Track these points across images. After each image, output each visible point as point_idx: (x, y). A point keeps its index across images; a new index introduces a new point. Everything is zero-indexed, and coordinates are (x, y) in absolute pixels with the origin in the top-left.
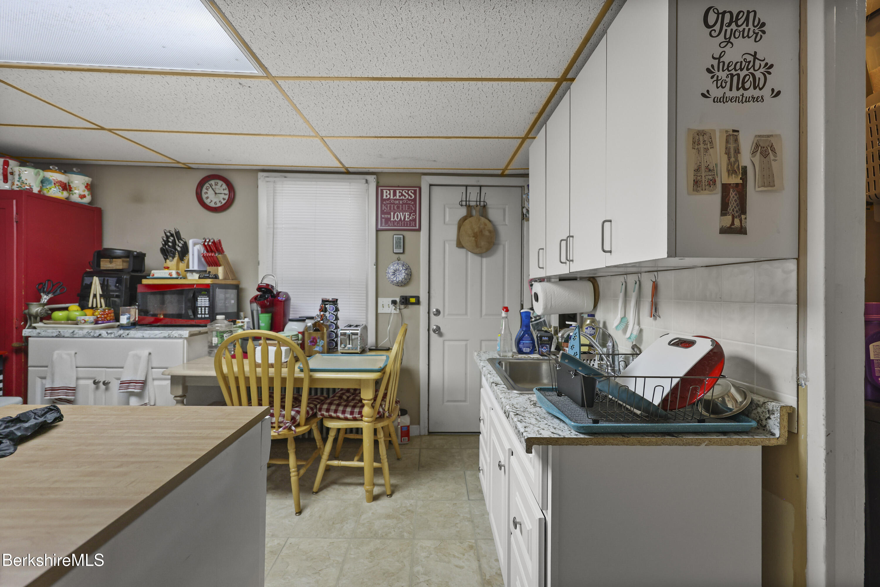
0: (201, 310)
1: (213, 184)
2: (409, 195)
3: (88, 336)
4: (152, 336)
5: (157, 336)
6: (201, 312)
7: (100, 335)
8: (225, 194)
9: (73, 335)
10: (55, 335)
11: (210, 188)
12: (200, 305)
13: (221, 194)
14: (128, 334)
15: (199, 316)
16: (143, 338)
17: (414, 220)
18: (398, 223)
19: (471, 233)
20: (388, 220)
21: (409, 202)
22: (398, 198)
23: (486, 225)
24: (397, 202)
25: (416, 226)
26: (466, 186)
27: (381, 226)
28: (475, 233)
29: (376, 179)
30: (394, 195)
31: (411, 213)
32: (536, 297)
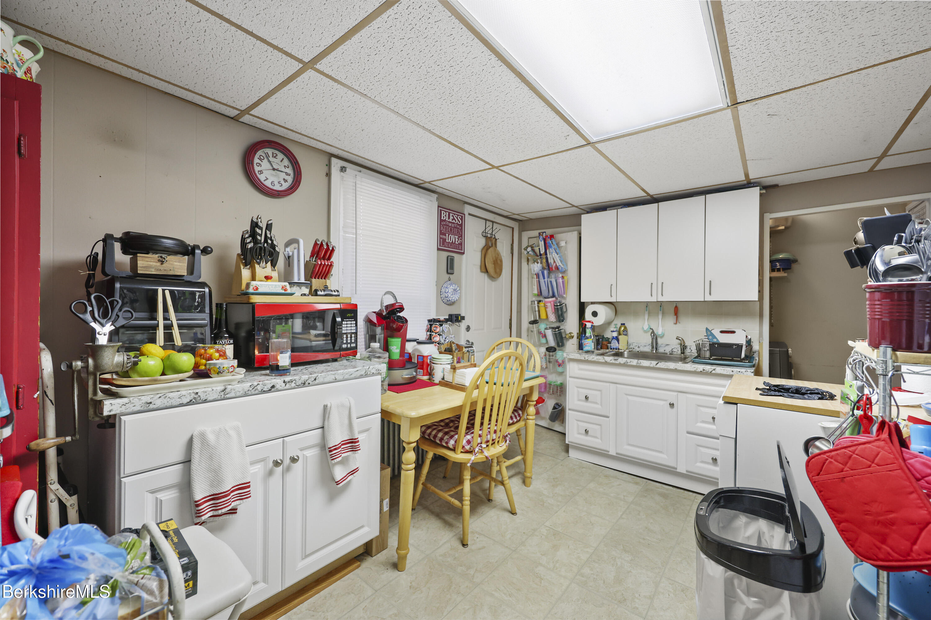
0: (347, 337)
1: (271, 155)
2: (458, 220)
3: (253, 393)
4: (347, 377)
5: (353, 376)
6: (347, 340)
7: (273, 387)
8: (287, 174)
9: (225, 395)
10: (185, 401)
11: (266, 159)
12: (345, 332)
13: (282, 172)
14: (315, 379)
15: (344, 346)
16: (336, 381)
17: (461, 244)
18: (451, 245)
19: (492, 260)
20: (444, 240)
21: (458, 227)
22: (451, 221)
23: (498, 255)
24: (450, 225)
25: (462, 250)
26: (486, 220)
27: (440, 246)
28: (494, 261)
29: (438, 199)
30: (449, 218)
31: (459, 237)
32: (595, 314)
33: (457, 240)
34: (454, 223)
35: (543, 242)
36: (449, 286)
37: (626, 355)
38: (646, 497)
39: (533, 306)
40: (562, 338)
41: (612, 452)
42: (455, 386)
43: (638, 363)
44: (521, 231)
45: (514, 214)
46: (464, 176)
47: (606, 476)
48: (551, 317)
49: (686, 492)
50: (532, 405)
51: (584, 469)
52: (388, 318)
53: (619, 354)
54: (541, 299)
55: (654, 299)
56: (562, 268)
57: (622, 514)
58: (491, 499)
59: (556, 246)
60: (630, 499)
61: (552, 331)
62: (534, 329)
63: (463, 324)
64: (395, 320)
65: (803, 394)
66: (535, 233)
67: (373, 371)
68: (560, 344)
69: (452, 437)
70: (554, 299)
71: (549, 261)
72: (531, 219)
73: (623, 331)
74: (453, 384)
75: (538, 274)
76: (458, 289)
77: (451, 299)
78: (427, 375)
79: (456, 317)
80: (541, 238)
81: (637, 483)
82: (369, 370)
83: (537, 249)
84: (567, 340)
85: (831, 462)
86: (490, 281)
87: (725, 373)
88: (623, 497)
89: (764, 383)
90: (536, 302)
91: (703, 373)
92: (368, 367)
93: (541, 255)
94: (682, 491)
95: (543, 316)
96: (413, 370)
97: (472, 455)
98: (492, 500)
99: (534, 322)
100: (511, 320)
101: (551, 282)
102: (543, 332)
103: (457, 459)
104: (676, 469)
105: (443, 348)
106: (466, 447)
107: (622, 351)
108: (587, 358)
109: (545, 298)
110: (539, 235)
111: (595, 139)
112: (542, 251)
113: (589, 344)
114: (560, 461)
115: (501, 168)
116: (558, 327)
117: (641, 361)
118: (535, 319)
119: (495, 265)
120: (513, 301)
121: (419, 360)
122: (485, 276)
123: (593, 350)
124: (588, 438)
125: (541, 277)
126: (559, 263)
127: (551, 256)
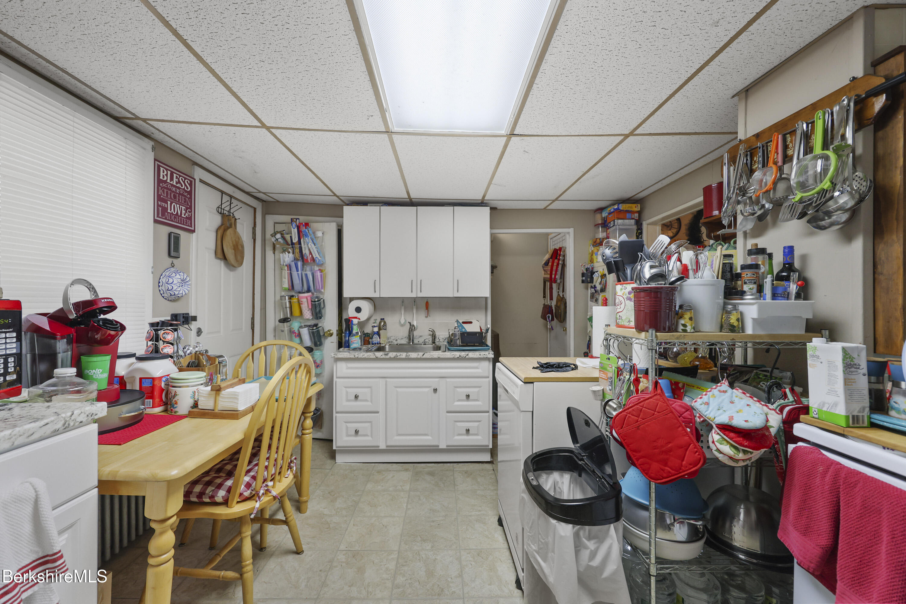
2: (185, 185)
17: (190, 218)
18: (175, 218)
19: (232, 245)
20: (165, 210)
21: (186, 194)
22: (175, 184)
23: (239, 239)
24: (174, 189)
25: (191, 227)
26: (222, 192)
27: (158, 217)
28: (234, 246)
29: (153, 149)
30: (172, 179)
31: (187, 209)
32: (358, 310)
33: (183, 212)
34: (179, 188)
35: (296, 230)
36: (174, 275)
37: (387, 349)
38: (418, 480)
39: (284, 301)
40: (319, 337)
41: (383, 446)
42: (220, 413)
43: (407, 356)
44: (265, 213)
45: (260, 192)
46: (213, 126)
47: (379, 472)
48: (307, 314)
49: (445, 464)
50: (309, 417)
51: (356, 472)
52: (80, 323)
53: (380, 349)
54: (293, 294)
55: (413, 295)
56: (319, 260)
57: (407, 506)
58: (264, 546)
59: (312, 236)
60: (407, 487)
61: (309, 329)
62: (284, 327)
63: (194, 326)
64: (99, 325)
65: (561, 368)
66: (287, 218)
67: (79, 419)
68: (318, 343)
69: (219, 486)
70: (310, 294)
71: (304, 252)
72: (278, 201)
73: (382, 326)
74: (216, 411)
75: (290, 265)
76: (188, 279)
77: (176, 293)
78: (161, 406)
79: (183, 317)
80: (294, 225)
81: (407, 470)
82: (73, 418)
83: (288, 237)
84: (326, 338)
85: (629, 417)
86: (227, 271)
87: (475, 357)
88: (400, 488)
89: (538, 363)
90: (287, 297)
91: (460, 359)
92: (69, 414)
93: (293, 244)
94: (442, 464)
95: (296, 312)
96: (138, 402)
97: (254, 502)
98: (265, 548)
99: (284, 320)
100: (253, 319)
101: (306, 275)
102: (296, 331)
103: (234, 513)
104: (438, 446)
105: (184, 362)
106: (244, 493)
107: (383, 345)
108: (356, 356)
109: (300, 293)
110: (292, 222)
111: (396, 129)
112: (295, 240)
113: (356, 342)
114: (328, 471)
115: (273, 130)
116: (316, 325)
117: (410, 353)
118: (286, 317)
119: (235, 251)
120: (255, 296)
121: (143, 385)
122: (222, 264)
123: (360, 347)
124: (358, 438)
125: (294, 268)
126: (316, 255)
127: (306, 246)
